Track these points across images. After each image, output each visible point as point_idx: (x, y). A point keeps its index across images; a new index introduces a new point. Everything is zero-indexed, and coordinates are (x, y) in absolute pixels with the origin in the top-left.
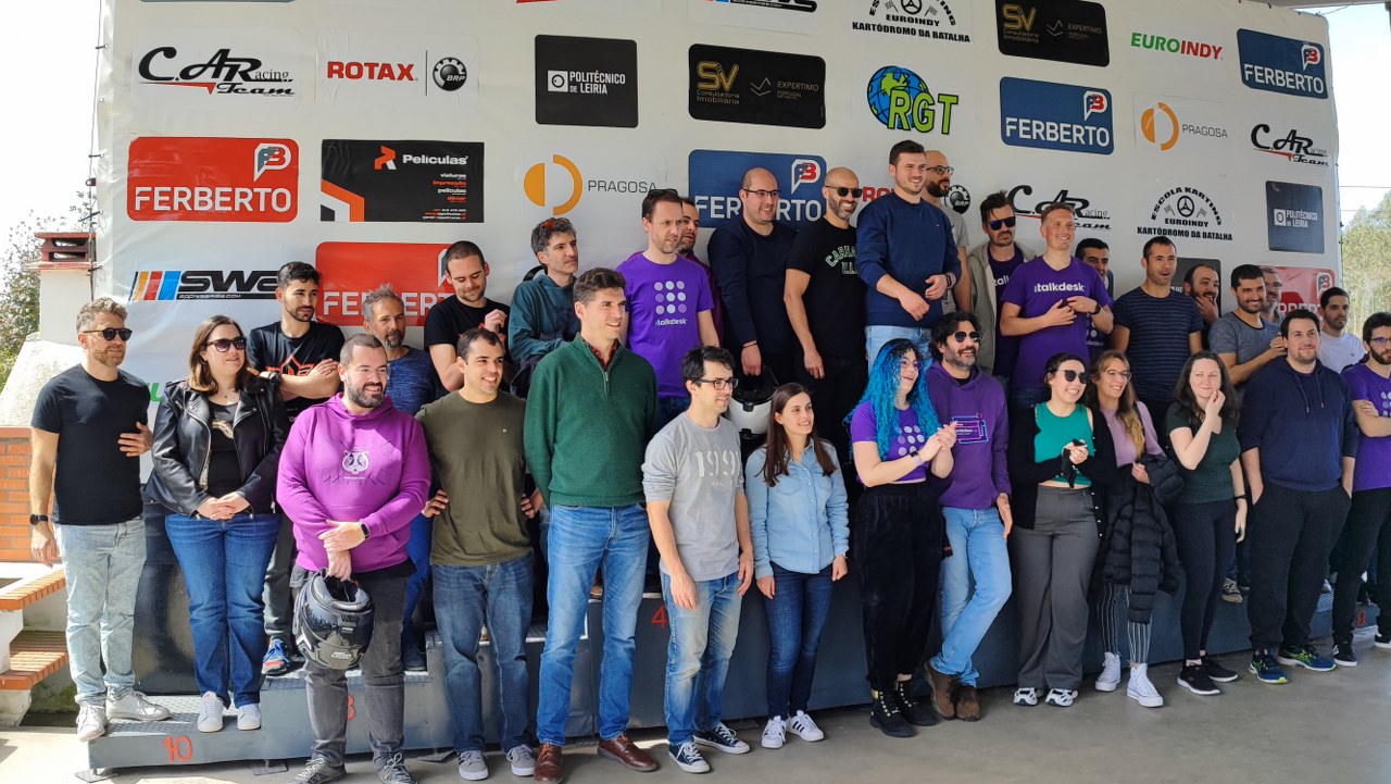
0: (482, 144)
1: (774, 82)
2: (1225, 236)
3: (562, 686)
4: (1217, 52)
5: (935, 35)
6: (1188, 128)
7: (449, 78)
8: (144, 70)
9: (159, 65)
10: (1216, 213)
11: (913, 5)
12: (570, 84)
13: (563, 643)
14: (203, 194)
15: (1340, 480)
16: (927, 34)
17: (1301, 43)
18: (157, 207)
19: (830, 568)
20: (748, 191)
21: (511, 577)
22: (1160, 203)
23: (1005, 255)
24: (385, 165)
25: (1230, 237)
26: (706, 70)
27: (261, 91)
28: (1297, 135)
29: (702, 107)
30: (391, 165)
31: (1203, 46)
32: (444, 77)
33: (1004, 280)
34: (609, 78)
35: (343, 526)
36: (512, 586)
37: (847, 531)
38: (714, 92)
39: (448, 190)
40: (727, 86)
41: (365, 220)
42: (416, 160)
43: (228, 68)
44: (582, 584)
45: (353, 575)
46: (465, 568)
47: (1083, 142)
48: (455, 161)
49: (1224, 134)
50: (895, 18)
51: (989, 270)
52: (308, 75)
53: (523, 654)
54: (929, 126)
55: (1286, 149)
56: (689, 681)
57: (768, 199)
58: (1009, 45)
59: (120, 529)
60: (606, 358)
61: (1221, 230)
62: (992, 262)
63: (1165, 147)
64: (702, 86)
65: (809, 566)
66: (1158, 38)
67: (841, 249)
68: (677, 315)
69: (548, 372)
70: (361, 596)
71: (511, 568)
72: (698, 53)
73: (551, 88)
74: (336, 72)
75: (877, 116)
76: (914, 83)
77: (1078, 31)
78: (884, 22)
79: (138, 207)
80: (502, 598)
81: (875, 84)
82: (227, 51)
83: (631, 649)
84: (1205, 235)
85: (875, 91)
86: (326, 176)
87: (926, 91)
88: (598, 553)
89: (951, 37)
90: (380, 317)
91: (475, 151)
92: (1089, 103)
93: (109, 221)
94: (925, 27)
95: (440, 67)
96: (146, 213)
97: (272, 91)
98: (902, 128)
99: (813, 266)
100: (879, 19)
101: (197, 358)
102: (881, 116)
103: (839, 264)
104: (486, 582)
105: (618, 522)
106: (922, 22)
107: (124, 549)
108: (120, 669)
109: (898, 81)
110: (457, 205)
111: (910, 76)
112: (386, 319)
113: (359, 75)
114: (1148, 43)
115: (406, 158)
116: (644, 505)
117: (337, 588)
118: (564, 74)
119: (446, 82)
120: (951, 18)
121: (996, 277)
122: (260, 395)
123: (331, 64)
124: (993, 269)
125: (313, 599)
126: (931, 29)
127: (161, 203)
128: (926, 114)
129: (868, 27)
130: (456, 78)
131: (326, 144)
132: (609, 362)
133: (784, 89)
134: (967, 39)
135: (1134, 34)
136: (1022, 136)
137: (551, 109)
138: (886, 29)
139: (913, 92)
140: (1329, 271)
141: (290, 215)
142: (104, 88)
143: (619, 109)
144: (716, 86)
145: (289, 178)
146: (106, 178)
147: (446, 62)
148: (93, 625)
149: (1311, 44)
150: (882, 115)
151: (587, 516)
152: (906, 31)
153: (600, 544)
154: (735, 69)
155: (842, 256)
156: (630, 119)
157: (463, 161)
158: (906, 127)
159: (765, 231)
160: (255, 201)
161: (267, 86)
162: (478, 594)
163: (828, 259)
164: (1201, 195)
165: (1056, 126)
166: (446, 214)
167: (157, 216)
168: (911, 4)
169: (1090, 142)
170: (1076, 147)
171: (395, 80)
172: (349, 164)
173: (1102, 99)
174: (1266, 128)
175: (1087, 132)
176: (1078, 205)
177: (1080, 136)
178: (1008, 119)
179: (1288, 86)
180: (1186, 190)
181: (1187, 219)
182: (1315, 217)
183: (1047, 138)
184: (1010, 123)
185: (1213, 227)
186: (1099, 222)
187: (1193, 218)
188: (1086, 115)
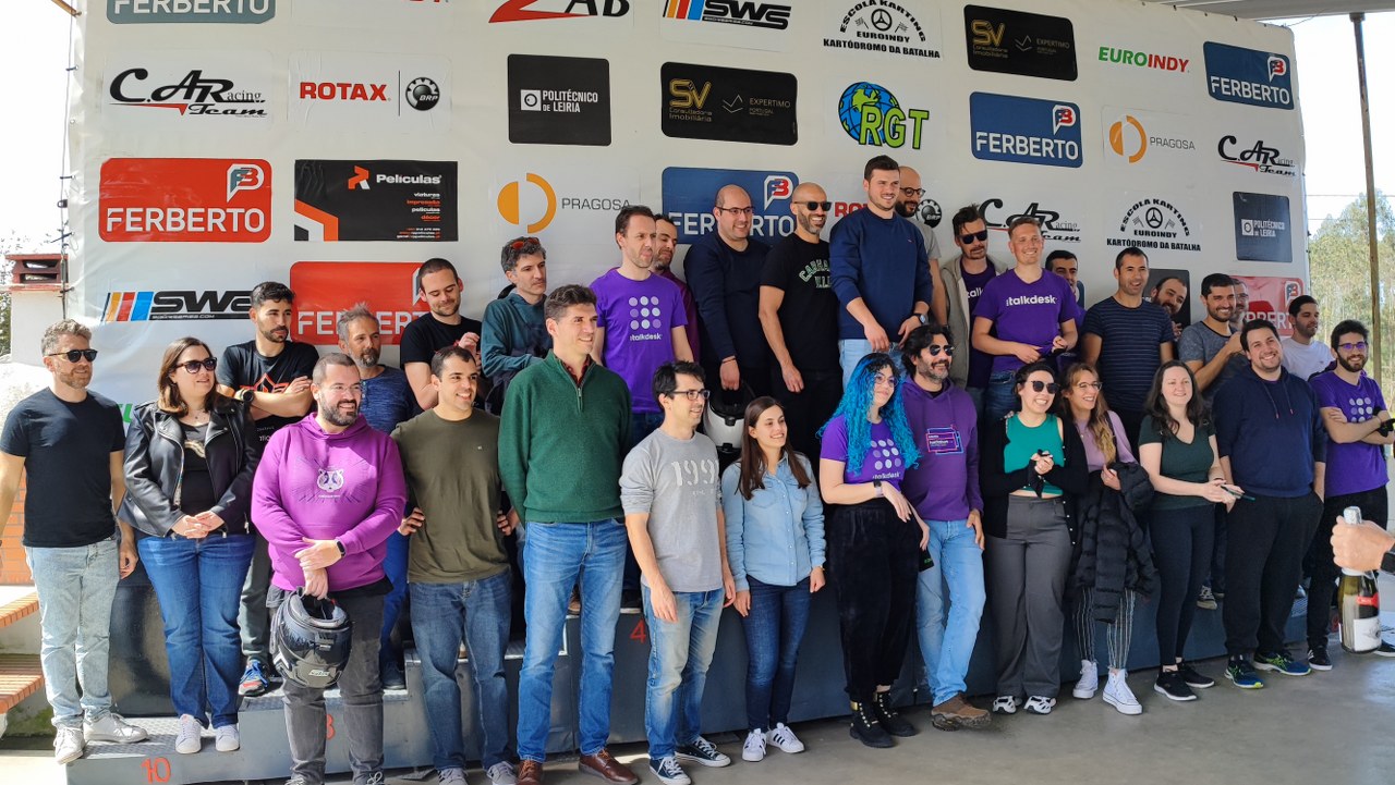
0: (455, 164)
1: (746, 99)
2: (1194, 247)
3: (541, 702)
4: (1183, 65)
5: (905, 51)
6: (1156, 140)
7: (423, 98)
8: (115, 91)
9: (130, 87)
10: (1184, 224)
11: (883, 22)
12: (543, 103)
13: (541, 659)
14: (175, 215)
15: (1312, 486)
16: (898, 50)
17: (1267, 55)
18: (129, 228)
19: (808, 579)
20: (722, 209)
21: (489, 594)
22: (1129, 214)
23: (977, 268)
24: (358, 185)
25: (1198, 248)
26: (679, 88)
27: (233, 112)
28: (1264, 146)
29: (675, 124)
30: (365, 185)
31: (1170, 59)
32: (417, 97)
33: (977, 292)
34: (582, 97)
35: (319, 544)
36: (490, 603)
37: (823, 543)
38: (686, 109)
39: (422, 210)
40: (699, 104)
41: (340, 240)
42: (390, 180)
43: (200, 89)
44: (560, 600)
45: (329, 594)
46: (442, 585)
47: (1052, 156)
48: (429, 180)
49: (1192, 145)
50: (866, 35)
51: (961, 283)
52: (281, 98)
53: (502, 670)
54: (900, 141)
55: (1253, 160)
56: (670, 695)
57: (742, 217)
58: (978, 61)
59: (90, 550)
60: (579, 374)
61: (1189, 241)
62: (965, 275)
63: (1133, 159)
64: (674, 103)
65: (787, 579)
66: (1126, 52)
67: (813, 263)
68: (651, 330)
69: (521, 389)
70: (338, 614)
71: (488, 585)
72: (670, 71)
73: (524, 107)
74: (308, 92)
75: (849, 132)
76: (883, 94)
77: (1046, 46)
78: (855, 39)
79: (109, 228)
80: (479, 615)
81: (846, 100)
82: (198, 73)
83: (610, 664)
84: (1173, 246)
85: (846, 107)
86: (299, 196)
87: (897, 106)
88: (575, 569)
89: (921, 53)
90: (355, 335)
91: (448, 171)
92: (1058, 117)
93: (81, 242)
94: (895, 44)
95: (412, 87)
96: (118, 234)
97: (244, 112)
98: (874, 144)
99: (786, 282)
100: (850, 35)
101: (166, 381)
102: (853, 132)
103: (812, 279)
104: (463, 599)
105: (593, 538)
106: (893, 38)
107: (96, 571)
108: (96, 691)
109: (869, 97)
110: (431, 224)
111: (879, 91)
112: (362, 338)
113: (332, 96)
114: (1115, 57)
115: (380, 178)
116: (622, 520)
117: (313, 606)
118: (537, 93)
119: (419, 102)
120: (921, 34)
121: (969, 290)
122: (231, 415)
123: (303, 85)
124: (966, 282)
125: (291, 618)
126: (902, 45)
127: (133, 224)
128: (897, 129)
129: (838, 44)
130: (429, 98)
131: (299, 164)
132: (582, 378)
133: (756, 106)
134: (937, 55)
135: (1102, 49)
136: (992, 150)
137: (524, 129)
138: (856, 45)
139: (885, 108)
140: (1297, 280)
141: (264, 235)
142: (75, 110)
143: (592, 127)
144: (688, 104)
145: (262, 198)
146: (78, 199)
147: (419, 82)
148: (68, 647)
149: (1277, 55)
150: (853, 131)
151: (563, 532)
152: (877, 47)
153: (575, 560)
154: (707, 86)
155: (816, 270)
156: (603, 138)
157: (436, 180)
158: (877, 142)
159: (740, 247)
160: (228, 222)
161: (239, 107)
162: (456, 611)
163: (802, 274)
164: (1169, 206)
165: (1025, 140)
166: (419, 232)
167: (129, 237)
168: (881, 20)
169: (1060, 156)
170: (1046, 161)
171: (368, 100)
172: (322, 184)
173: (1070, 112)
174: (1233, 140)
175: (1056, 146)
176: (1049, 218)
177: (1049, 150)
178: (978, 134)
179: (1254, 97)
180: (1154, 202)
181: (1156, 230)
182: (1282, 226)
183: (1017, 152)
184: (981, 138)
185: (1181, 238)
186: (1069, 234)
187: (1162, 229)
188: (1055, 129)
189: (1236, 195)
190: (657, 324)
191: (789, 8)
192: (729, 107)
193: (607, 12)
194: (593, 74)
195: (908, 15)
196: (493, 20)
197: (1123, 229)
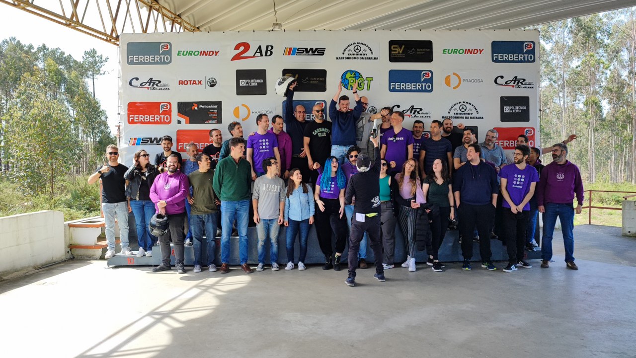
0: (221, 102)
1: (309, 78)
2: (480, 118)
3: (227, 248)
4: (481, 51)
5: (366, 58)
6: (465, 80)
7: (212, 84)
8: (130, 84)
9: (134, 82)
10: (476, 110)
12: (246, 83)
13: (225, 237)
14: (147, 117)
15: (492, 202)
16: (363, 58)
17: (523, 42)
18: (135, 121)
19: (308, 220)
20: (296, 112)
21: (211, 218)
22: (452, 107)
23: (386, 126)
24: (194, 108)
25: (483, 118)
26: (288, 76)
27: (161, 89)
28: (518, 78)
30: (196, 108)
31: (475, 50)
32: (210, 83)
34: (258, 81)
36: (211, 221)
39: (212, 115)
41: (190, 123)
42: (203, 107)
43: (153, 83)
44: (230, 221)
46: (197, 215)
47: (421, 89)
48: (214, 107)
49: (482, 81)
50: (352, 55)
51: (379, 131)
52: (174, 85)
53: (214, 239)
54: (362, 88)
55: (512, 83)
57: (302, 114)
58: (393, 59)
59: (116, 204)
61: (478, 116)
63: (454, 88)
65: (299, 219)
66: (455, 50)
67: (318, 129)
68: (266, 149)
71: (210, 216)
72: (285, 71)
73: (241, 85)
74: (181, 83)
75: (344, 86)
76: (357, 75)
77: (421, 51)
78: (348, 56)
79: (130, 121)
80: (208, 224)
81: (344, 77)
82: (152, 78)
84: (471, 118)
86: (178, 112)
87: (362, 77)
88: (234, 212)
89: (371, 58)
90: (192, 150)
91: (219, 104)
92: (423, 76)
93: (123, 124)
94: (362, 56)
95: (209, 81)
96: (132, 122)
99: (310, 135)
100: (346, 55)
102: (346, 86)
103: (317, 134)
104: (203, 219)
105: (239, 204)
107: (118, 209)
108: (124, 241)
109: (352, 75)
110: (214, 119)
111: (355, 72)
112: (194, 151)
113: (187, 84)
114: (450, 52)
115: (200, 106)
118: (245, 81)
120: (372, 52)
122: (153, 169)
123: (179, 81)
126: (364, 57)
127: (136, 120)
128: (361, 84)
129: (342, 58)
130: (214, 83)
131: (179, 103)
132: (238, 162)
133: (313, 81)
134: (377, 58)
135: (444, 50)
136: (396, 89)
138: (348, 58)
139: (357, 78)
140: (532, 128)
141: (170, 122)
142: (120, 89)
143: (261, 90)
145: (169, 113)
146: (122, 113)
147: (211, 79)
149: (529, 42)
152: (355, 58)
153: (234, 210)
154: (297, 75)
155: (318, 131)
156: (264, 93)
157: (216, 107)
160: (160, 119)
161: (163, 88)
162: (202, 223)
164: (470, 104)
165: (410, 84)
166: (211, 121)
167: (136, 123)
168: (357, 49)
169: (424, 89)
170: (419, 91)
171: (197, 85)
172: (185, 108)
173: (429, 74)
174: (502, 77)
175: (422, 85)
176: (418, 110)
177: (420, 87)
178: (392, 84)
179: (515, 60)
180: (463, 102)
181: (463, 112)
182: (525, 108)
183: (407, 89)
184: (392, 85)
185: (475, 115)
186: (427, 115)
187: (466, 112)
188: (422, 80)
189: (502, 98)
190: (268, 147)
191: (325, 49)
192: (304, 81)
193: (266, 55)
194: (261, 74)
195: (367, 46)
196: (231, 60)
197: (449, 113)
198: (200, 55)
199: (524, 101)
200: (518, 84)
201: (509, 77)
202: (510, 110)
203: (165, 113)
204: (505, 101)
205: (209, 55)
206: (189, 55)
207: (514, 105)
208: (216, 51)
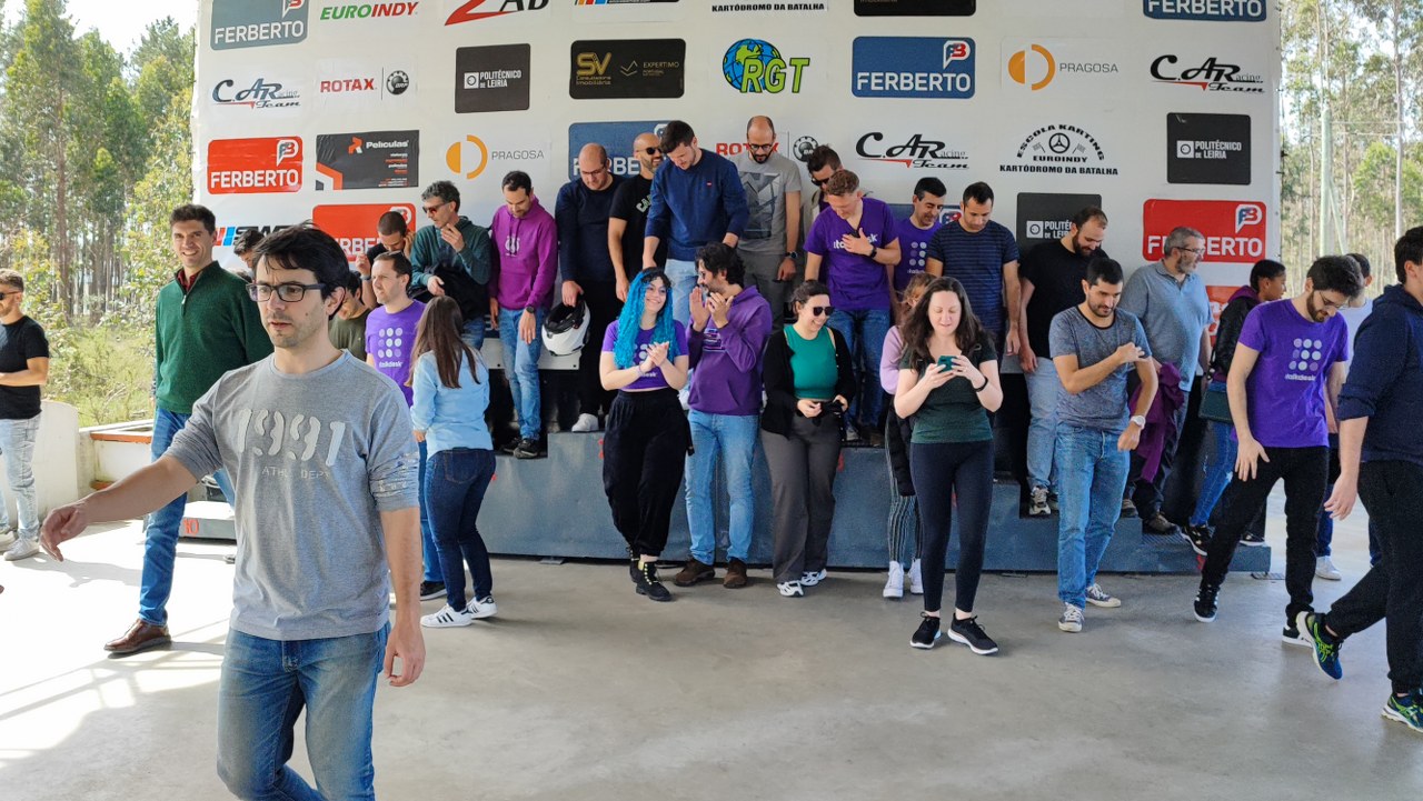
0: (417, 132)
1: (640, 64)
2: (1109, 171)
5: (790, 7)
6: (1068, 67)
7: (398, 86)
8: (216, 96)
9: (224, 92)
10: (1097, 148)
12: (480, 81)
14: (247, 175)
16: (783, 9)
18: (223, 185)
22: (1028, 141)
24: (355, 151)
25: (1115, 171)
26: (584, 60)
27: (281, 105)
28: (1218, 63)
29: (579, 90)
30: (359, 150)
32: (394, 85)
34: (509, 74)
38: (590, 76)
39: (395, 166)
40: (601, 71)
41: (343, 188)
42: (375, 145)
43: (264, 91)
47: (940, 89)
48: (400, 144)
49: (1114, 68)
54: (781, 88)
55: (1201, 77)
58: (864, 8)
61: (1103, 165)
63: (1035, 87)
64: (580, 73)
72: (579, 48)
73: (466, 86)
74: (325, 88)
75: (731, 83)
76: (767, 51)
78: (742, 3)
79: (213, 186)
81: (730, 56)
82: (263, 80)
84: (1082, 170)
85: (730, 62)
86: (318, 161)
87: (779, 57)
89: (806, 7)
91: (412, 137)
92: (949, 52)
93: (199, 193)
95: (391, 78)
96: (218, 188)
97: (287, 104)
98: (754, 91)
99: (628, 213)
102: (735, 83)
109: (752, 51)
110: (401, 176)
111: (763, 46)
113: (340, 89)
115: (369, 145)
118: (477, 75)
119: (395, 89)
123: (323, 83)
126: (787, 3)
127: (225, 183)
128: (778, 76)
129: (726, 8)
130: (402, 85)
131: (319, 138)
133: (649, 68)
134: (822, 6)
136: (873, 88)
137: (467, 102)
138: (743, 10)
139: (766, 59)
140: (1260, 203)
141: (298, 187)
143: (516, 97)
144: (592, 72)
146: (196, 167)
147: (396, 74)
150: (735, 81)
152: (763, 7)
154: (608, 56)
156: (523, 104)
157: (405, 144)
158: (757, 88)
160: (277, 179)
161: (285, 101)
163: (639, 206)
164: (1080, 131)
165: (911, 76)
166: (393, 182)
167: (224, 191)
169: (949, 89)
170: (934, 94)
171: (363, 90)
172: (334, 150)
173: (963, 47)
174: (1173, 59)
175: (945, 79)
176: (933, 147)
177: (938, 83)
178: (860, 75)
179: (1209, 12)
180: (1061, 127)
181: (1061, 155)
182: (1238, 146)
183: (902, 88)
184: (862, 78)
185: (1093, 162)
186: (956, 162)
187: (1068, 154)
188: (945, 64)
189: (1171, 117)
192: (626, 71)
193: (532, 7)
194: (517, 56)
196: (447, 24)
197: (1020, 155)
198: (373, 15)
199: (1237, 127)
200: (1217, 78)
201: (1192, 59)
202: (1196, 151)
203: (287, 164)
204: (1181, 126)
205: (394, 14)
206: (346, 17)
207: (1207, 139)
208: (409, 4)
